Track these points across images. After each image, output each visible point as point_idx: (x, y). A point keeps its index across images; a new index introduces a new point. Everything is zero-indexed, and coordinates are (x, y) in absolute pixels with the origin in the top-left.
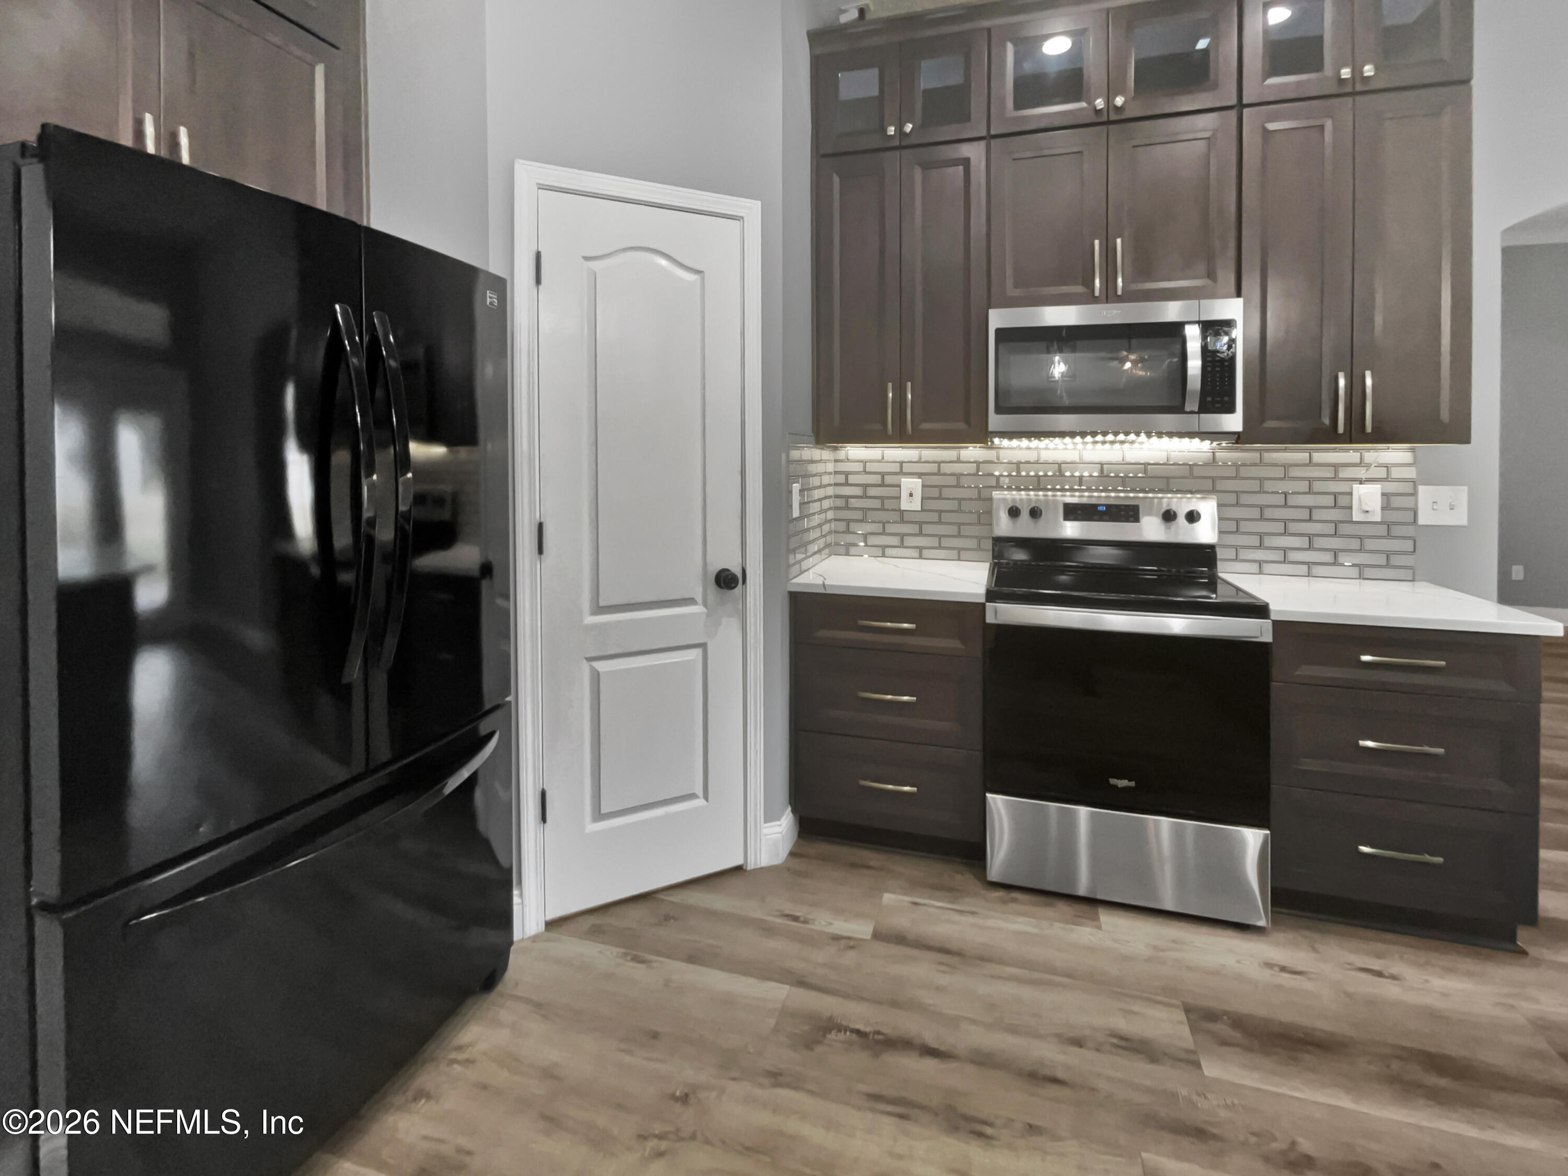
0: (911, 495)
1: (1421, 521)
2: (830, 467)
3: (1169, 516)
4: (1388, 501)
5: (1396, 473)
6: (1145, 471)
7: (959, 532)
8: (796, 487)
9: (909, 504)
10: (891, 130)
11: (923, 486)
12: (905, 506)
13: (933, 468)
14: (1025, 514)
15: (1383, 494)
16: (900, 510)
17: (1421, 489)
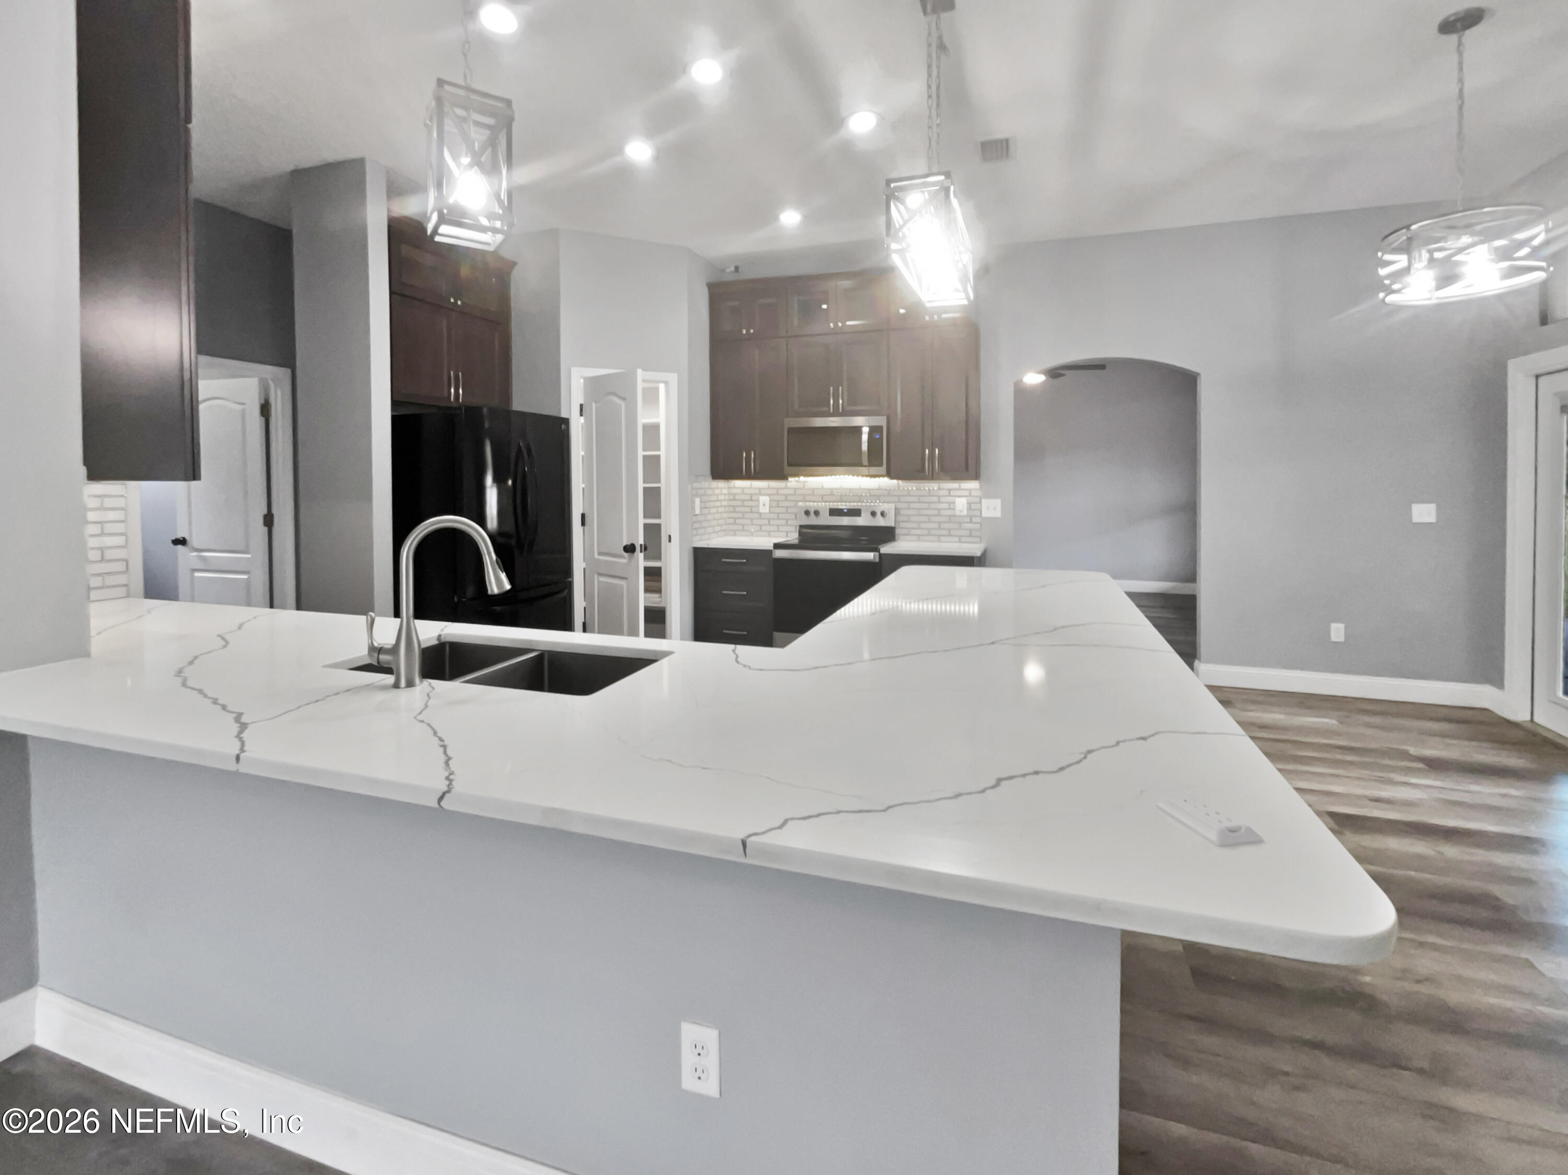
0: (764, 505)
1: (984, 515)
2: (725, 491)
3: (873, 514)
4: (970, 506)
5: (973, 493)
6: (870, 493)
7: (787, 521)
8: (697, 500)
9: (764, 510)
10: (744, 332)
11: (770, 501)
12: (761, 510)
13: (774, 492)
14: (812, 513)
15: (968, 503)
16: (758, 513)
17: (984, 501)
